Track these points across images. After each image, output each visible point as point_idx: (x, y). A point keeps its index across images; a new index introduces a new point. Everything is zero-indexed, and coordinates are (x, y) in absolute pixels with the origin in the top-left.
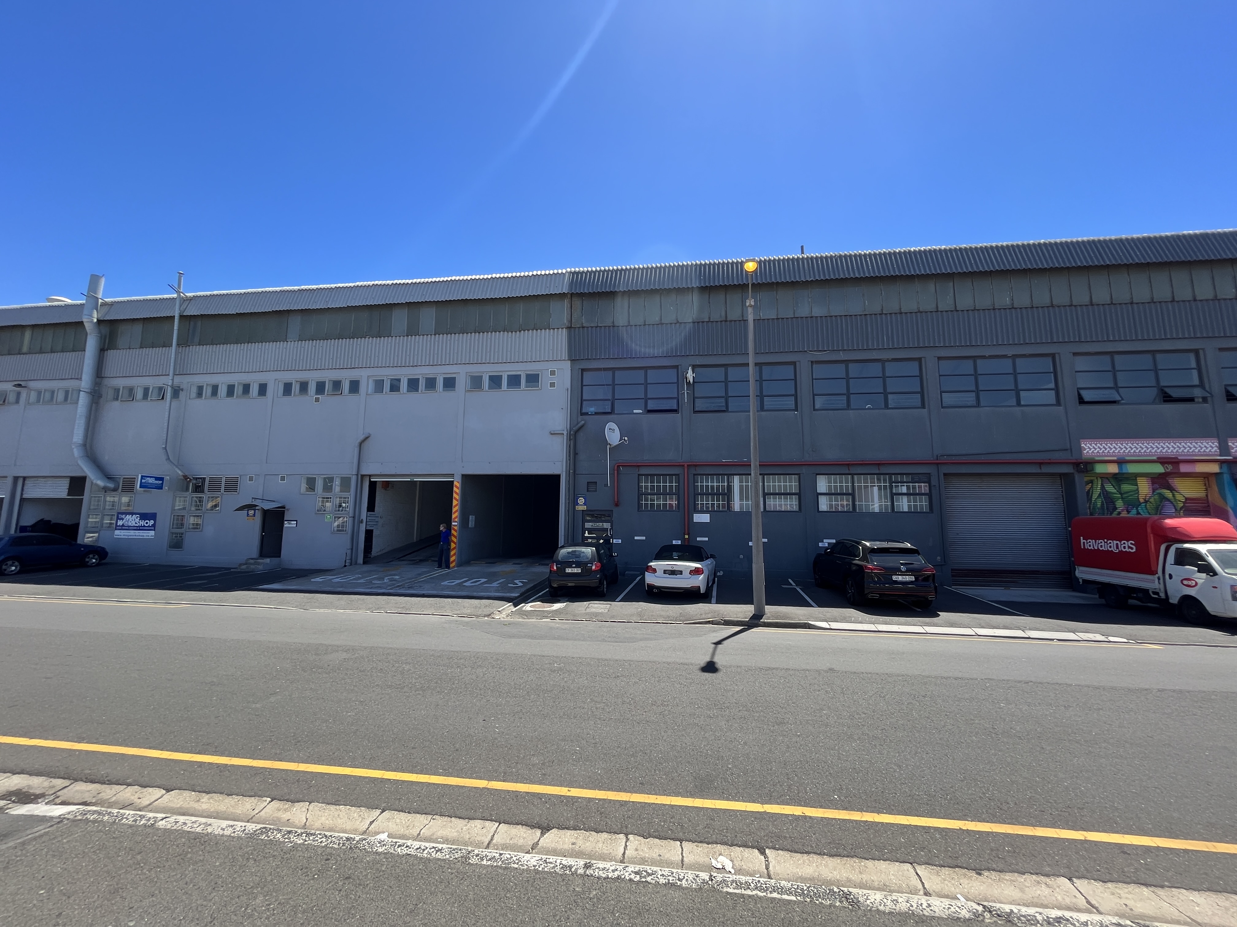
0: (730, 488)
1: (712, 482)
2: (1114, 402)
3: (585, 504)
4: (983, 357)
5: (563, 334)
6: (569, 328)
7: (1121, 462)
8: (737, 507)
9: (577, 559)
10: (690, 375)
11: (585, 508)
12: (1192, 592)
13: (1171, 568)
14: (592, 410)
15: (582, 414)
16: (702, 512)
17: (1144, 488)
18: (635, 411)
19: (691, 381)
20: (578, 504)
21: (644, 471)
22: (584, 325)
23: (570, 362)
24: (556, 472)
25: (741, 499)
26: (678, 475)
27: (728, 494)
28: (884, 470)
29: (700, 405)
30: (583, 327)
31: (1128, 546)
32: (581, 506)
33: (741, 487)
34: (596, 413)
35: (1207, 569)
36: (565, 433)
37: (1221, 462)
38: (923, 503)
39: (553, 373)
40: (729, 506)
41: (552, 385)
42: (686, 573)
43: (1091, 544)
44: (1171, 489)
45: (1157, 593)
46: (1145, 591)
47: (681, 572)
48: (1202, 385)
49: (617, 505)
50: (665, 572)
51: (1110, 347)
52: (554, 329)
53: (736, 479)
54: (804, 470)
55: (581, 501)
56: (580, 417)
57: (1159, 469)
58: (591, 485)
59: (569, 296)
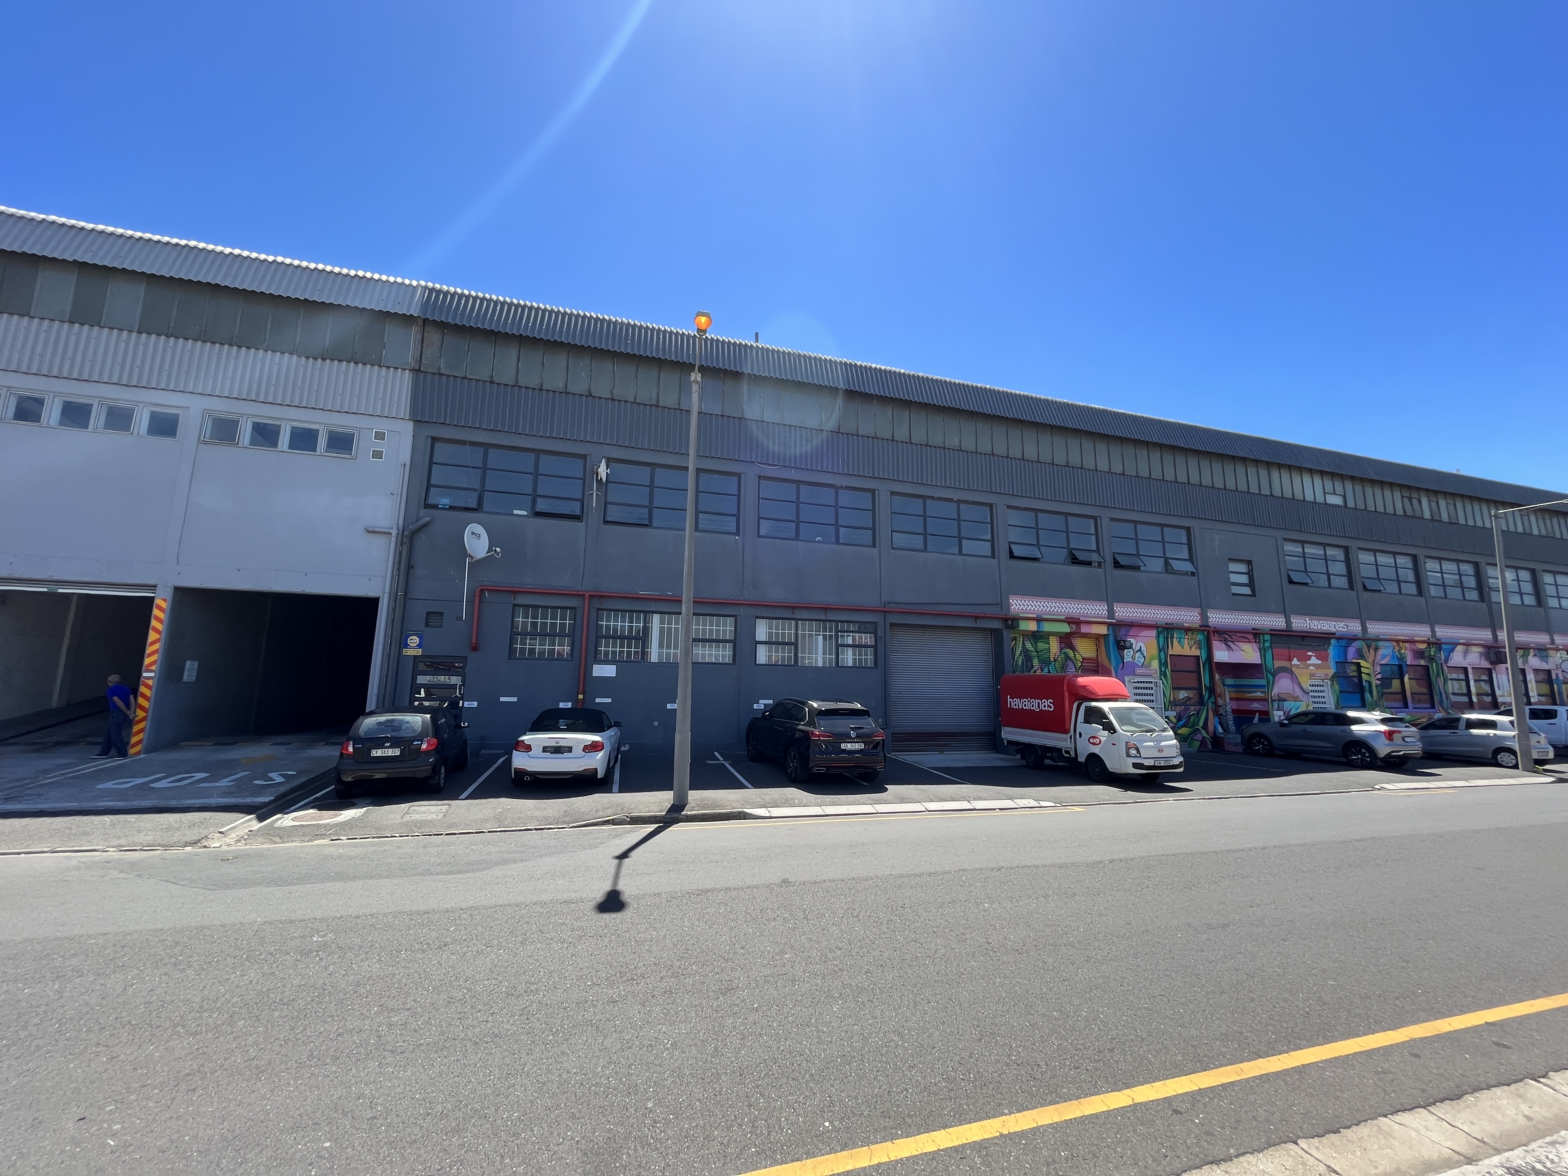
0: (646, 630)
1: (623, 621)
2: (1036, 559)
3: (419, 646)
4: (932, 498)
5: (403, 381)
6: (416, 371)
7: (1039, 620)
8: (654, 657)
9: (394, 734)
10: (603, 471)
11: (419, 652)
12: (1096, 750)
13: (1082, 727)
14: (445, 501)
15: (427, 506)
16: (606, 662)
17: (1054, 645)
18: (515, 512)
19: (604, 479)
20: (406, 646)
21: (522, 600)
22: (442, 371)
23: (411, 425)
24: (372, 594)
25: (661, 646)
26: (575, 608)
27: (643, 638)
28: (831, 616)
29: (614, 513)
30: (441, 375)
31: (1047, 705)
32: (413, 647)
33: (662, 630)
34: (452, 508)
35: (1109, 727)
36: (394, 532)
37: (1109, 625)
38: (868, 657)
39: (380, 436)
40: (644, 654)
41: (378, 455)
42: (578, 751)
43: (1016, 703)
44: (1073, 649)
45: (1067, 752)
46: (1058, 750)
47: (570, 749)
48: (1098, 551)
49: (475, 649)
50: (545, 749)
51: (1035, 504)
52: (388, 368)
53: (656, 618)
54: (742, 611)
55: (414, 640)
56: (423, 511)
57: (1065, 628)
58: (433, 618)
59: (420, 323)
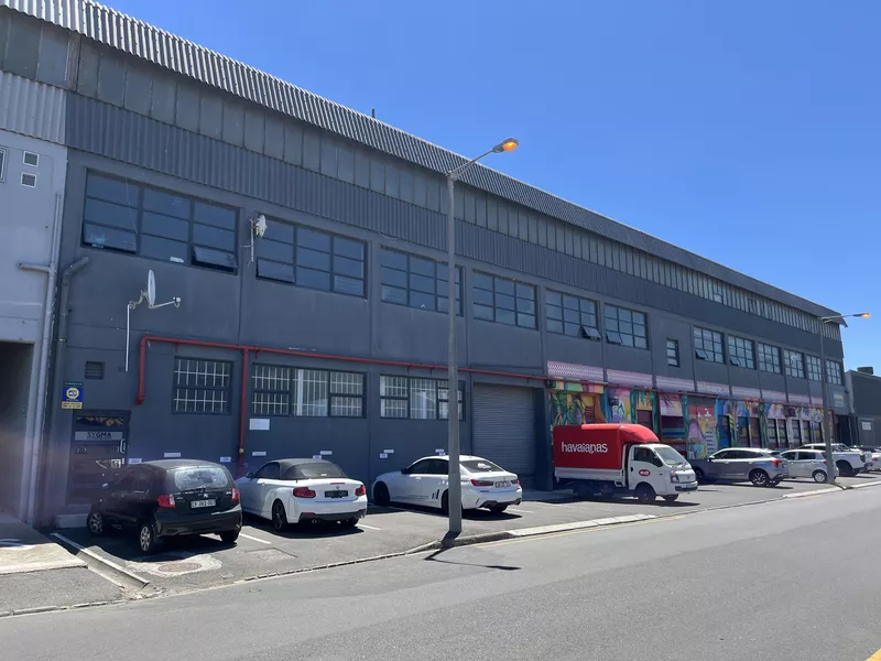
0: (293, 385)
1: (272, 375)
3: (79, 399)
5: (56, 102)
6: (72, 93)
7: (565, 381)
8: (299, 412)
10: (262, 225)
11: (79, 405)
12: (645, 479)
13: (632, 463)
14: (101, 240)
15: (85, 244)
16: (259, 416)
18: (173, 259)
20: (65, 398)
21: (185, 352)
22: (100, 97)
23: (65, 152)
24: (27, 339)
25: (304, 401)
26: (232, 363)
27: (290, 394)
29: (265, 269)
30: (98, 101)
31: (601, 448)
32: (73, 401)
33: (305, 384)
34: (107, 248)
36: (52, 271)
39: (31, 159)
40: (292, 408)
41: (28, 180)
43: (570, 448)
50: (327, 494)
51: (561, 288)
52: (41, 83)
53: (301, 373)
54: (371, 369)
55: (73, 393)
56: (80, 250)
57: (579, 388)
58: (95, 369)
59: (78, 39)
